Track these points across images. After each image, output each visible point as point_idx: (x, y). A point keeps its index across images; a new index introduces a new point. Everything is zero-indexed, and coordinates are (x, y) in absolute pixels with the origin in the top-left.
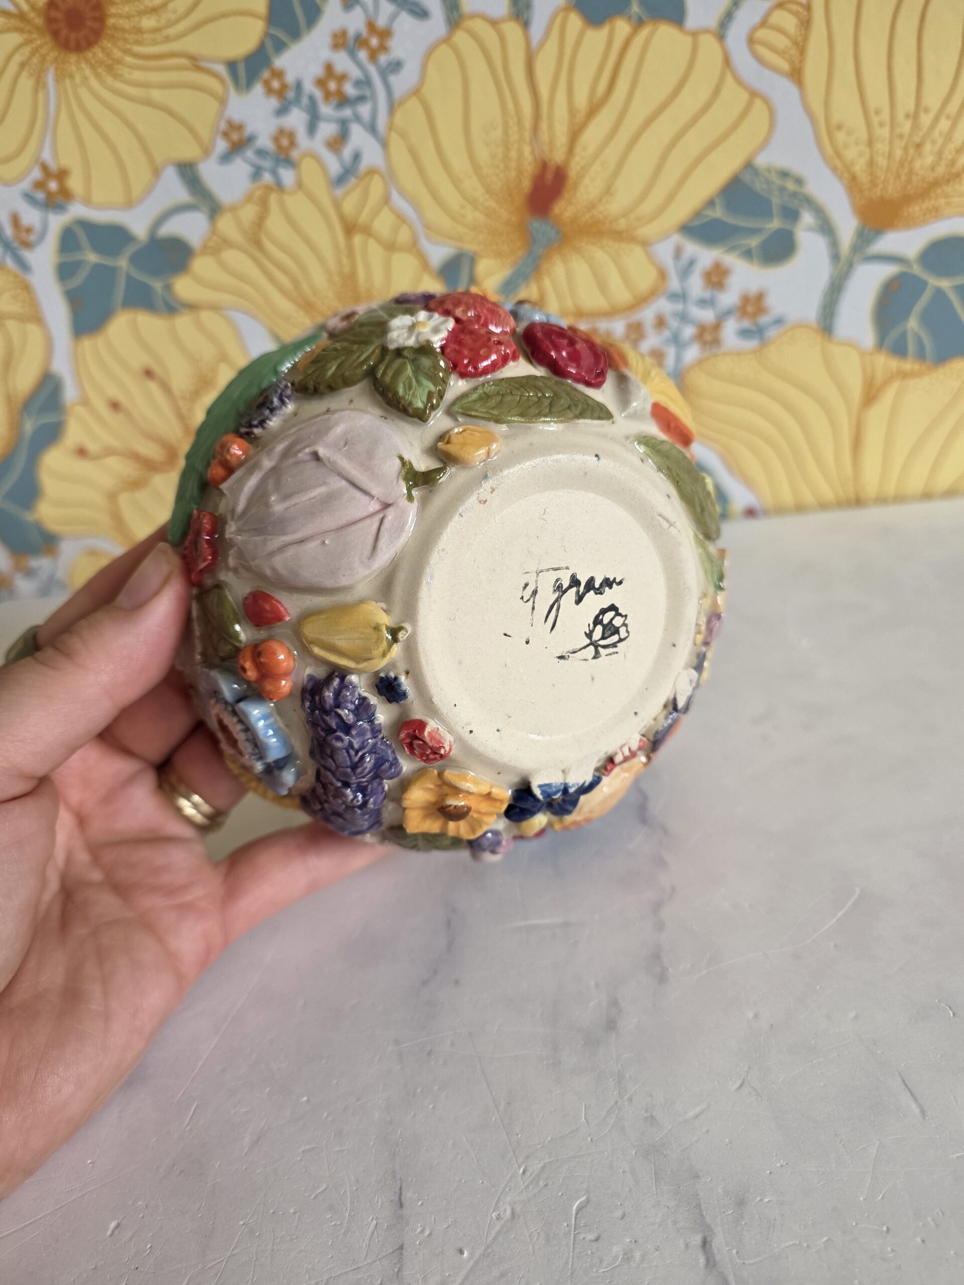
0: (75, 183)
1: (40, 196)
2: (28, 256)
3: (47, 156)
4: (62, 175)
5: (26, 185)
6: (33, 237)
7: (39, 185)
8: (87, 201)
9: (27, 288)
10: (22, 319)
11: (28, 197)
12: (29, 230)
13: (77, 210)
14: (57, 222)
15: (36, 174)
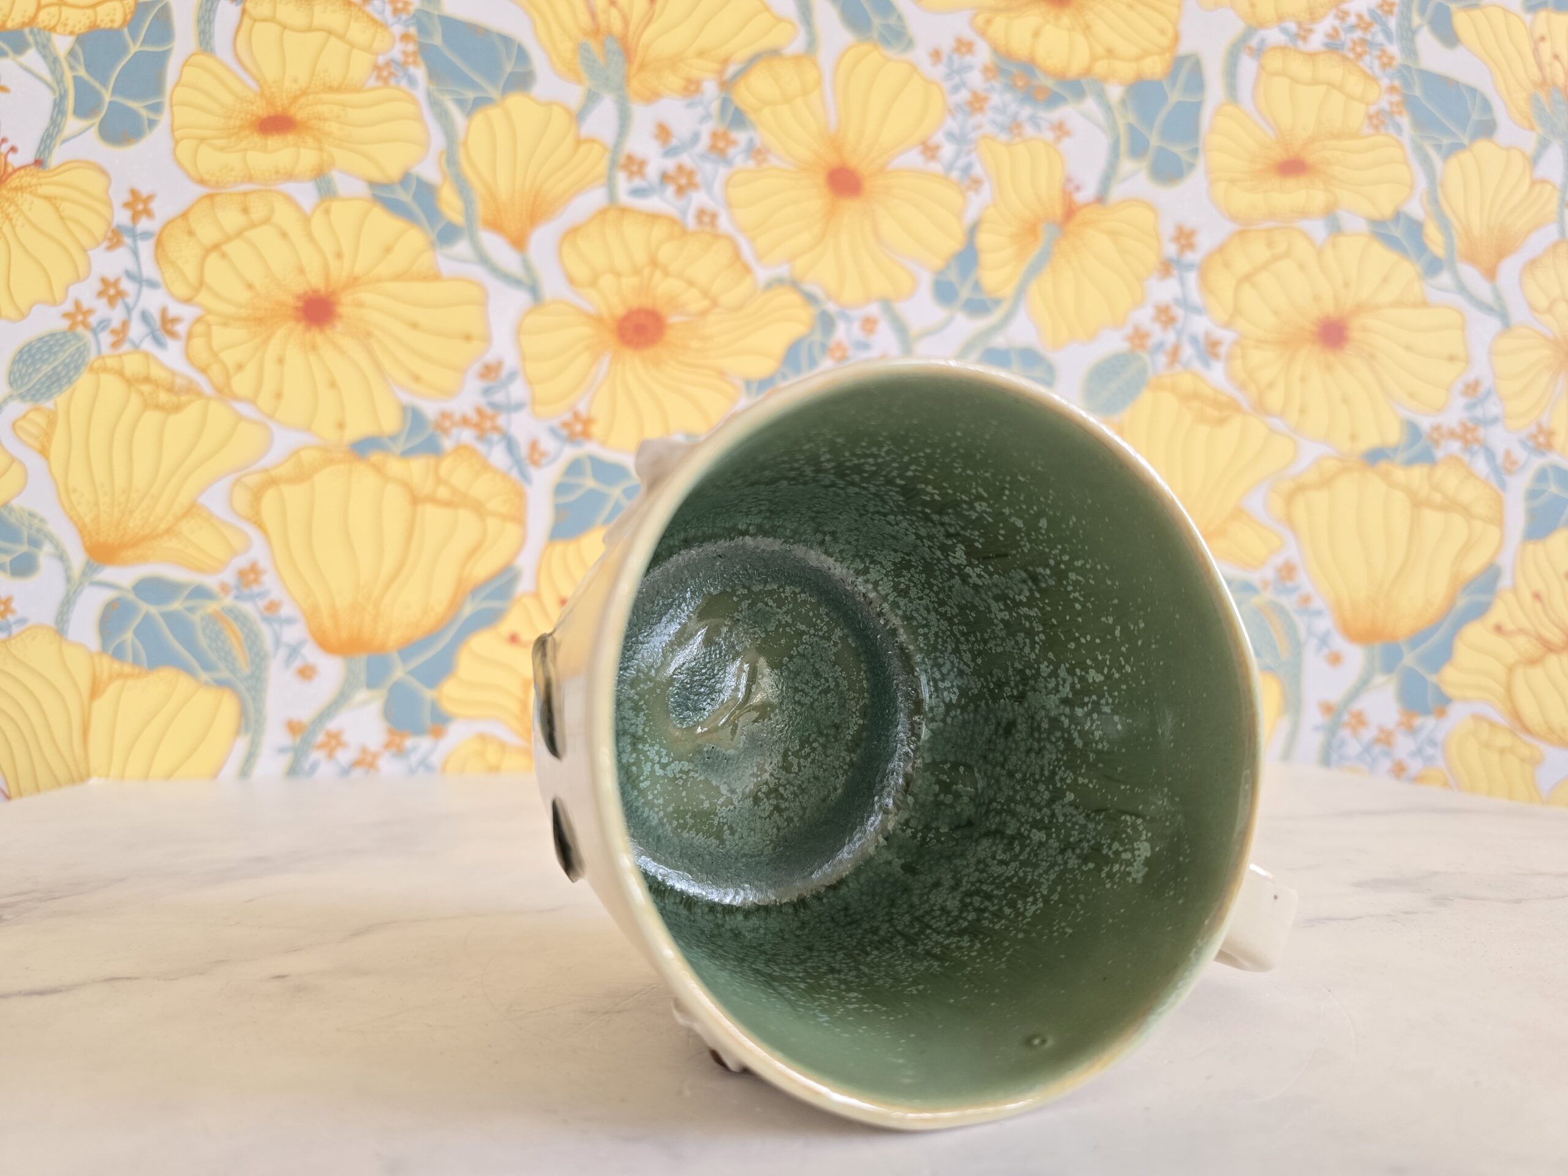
0: (596, 430)
1: (565, 432)
2: (533, 472)
3: (582, 408)
4: (588, 422)
5: (556, 423)
6: (544, 461)
7: (566, 425)
8: (603, 443)
9: (521, 496)
10: (504, 517)
11: (553, 432)
12: (543, 454)
13: (591, 448)
14: (570, 452)
15: (568, 417)
